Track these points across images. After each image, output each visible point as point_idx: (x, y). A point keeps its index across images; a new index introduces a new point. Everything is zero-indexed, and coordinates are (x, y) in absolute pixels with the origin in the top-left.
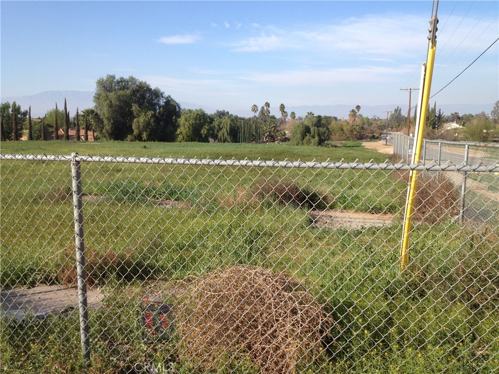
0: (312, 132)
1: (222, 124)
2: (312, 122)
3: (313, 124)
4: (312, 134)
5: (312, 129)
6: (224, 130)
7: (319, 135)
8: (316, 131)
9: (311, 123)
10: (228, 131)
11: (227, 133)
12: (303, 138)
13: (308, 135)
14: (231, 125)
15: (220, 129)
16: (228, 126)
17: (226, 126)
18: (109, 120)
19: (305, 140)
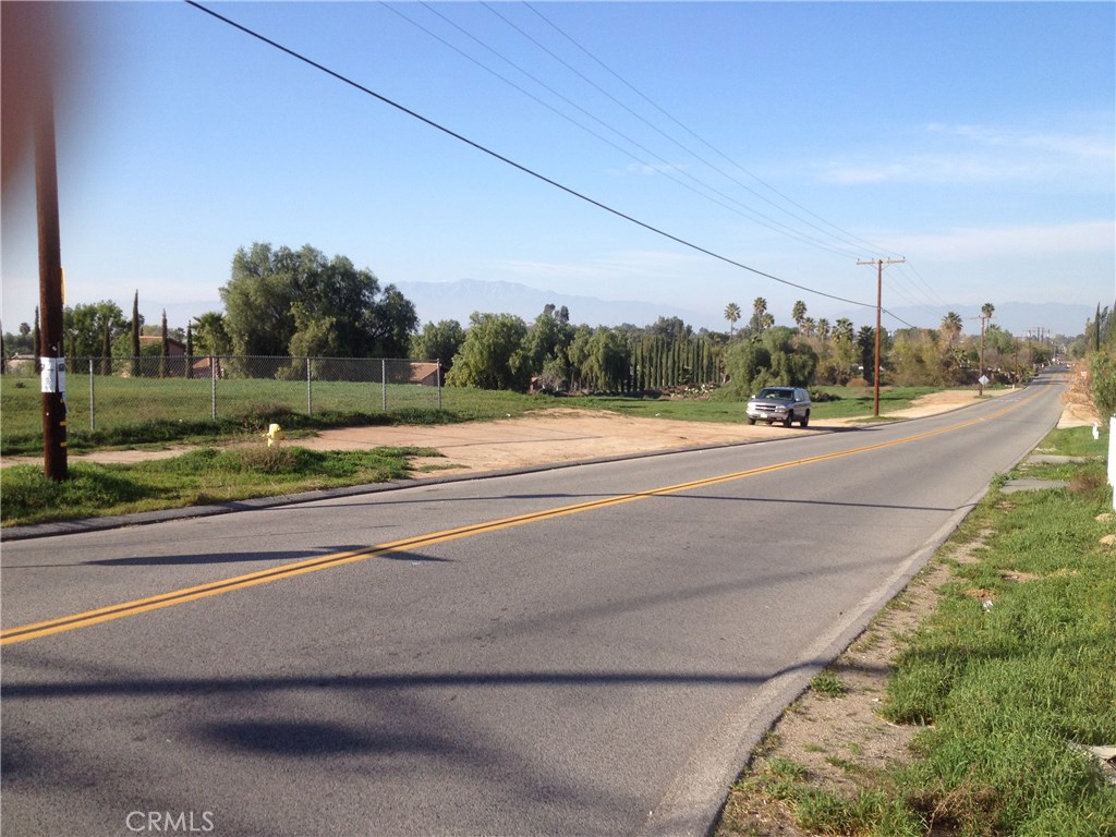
0: (774, 363)
1: (588, 346)
2: (774, 341)
3: (775, 346)
4: (774, 367)
5: (774, 358)
6: (593, 358)
7: (790, 371)
8: (782, 362)
9: (772, 344)
10: (601, 362)
11: (600, 366)
12: (751, 379)
13: (763, 370)
14: (606, 346)
15: (586, 357)
16: (601, 350)
17: (595, 350)
18: (241, 336)
19: (754, 382)
